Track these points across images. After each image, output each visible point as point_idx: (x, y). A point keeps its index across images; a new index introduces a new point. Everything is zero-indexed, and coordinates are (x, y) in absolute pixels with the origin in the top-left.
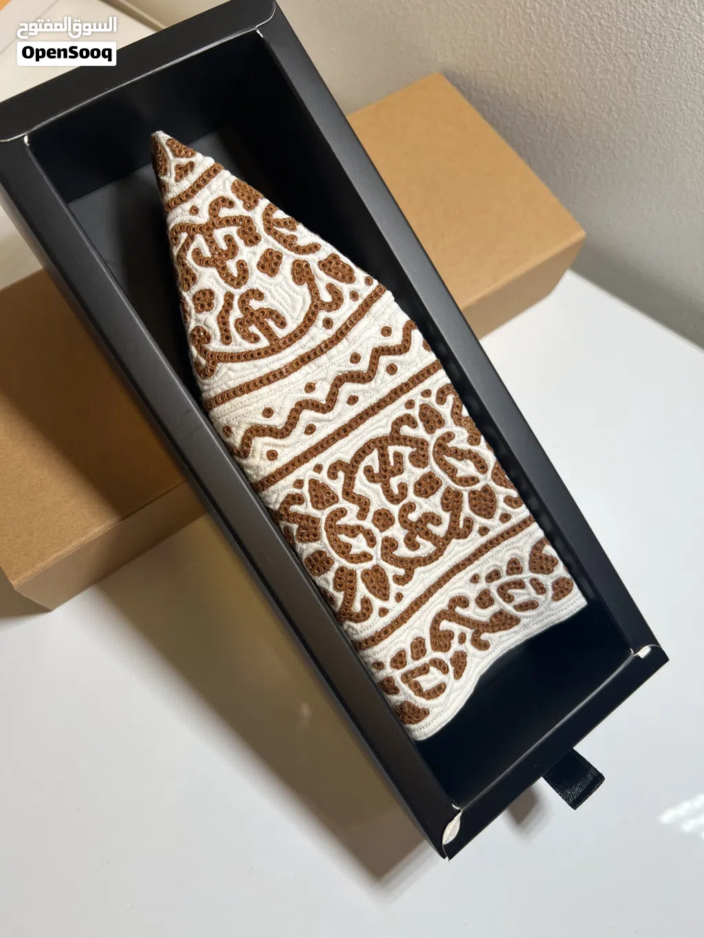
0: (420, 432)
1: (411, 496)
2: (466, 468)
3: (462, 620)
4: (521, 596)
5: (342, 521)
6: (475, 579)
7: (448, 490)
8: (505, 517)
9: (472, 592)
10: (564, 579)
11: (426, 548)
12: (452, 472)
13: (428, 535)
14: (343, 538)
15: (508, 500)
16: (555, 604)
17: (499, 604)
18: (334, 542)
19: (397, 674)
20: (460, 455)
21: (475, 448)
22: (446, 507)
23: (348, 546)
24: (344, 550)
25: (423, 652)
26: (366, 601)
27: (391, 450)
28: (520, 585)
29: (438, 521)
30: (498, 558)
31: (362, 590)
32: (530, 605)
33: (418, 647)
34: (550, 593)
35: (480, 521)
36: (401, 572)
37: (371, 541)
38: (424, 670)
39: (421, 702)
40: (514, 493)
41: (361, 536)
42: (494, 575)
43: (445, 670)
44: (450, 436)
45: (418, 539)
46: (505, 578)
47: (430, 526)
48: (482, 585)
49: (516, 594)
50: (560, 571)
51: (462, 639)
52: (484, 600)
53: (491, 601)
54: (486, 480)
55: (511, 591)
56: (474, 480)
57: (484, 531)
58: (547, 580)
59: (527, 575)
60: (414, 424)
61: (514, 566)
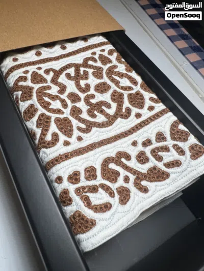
0: (99, 64)
1: (92, 91)
2: (125, 82)
3: (126, 168)
4: (168, 157)
5: (48, 91)
6: (135, 144)
7: (115, 92)
8: (151, 108)
9: (133, 152)
10: (196, 145)
11: (101, 118)
12: (117, 83)
13: (102, 112)
14: (46, 99)
15: (151, 99)
16: (194, 163)
17: (153, 162)
18: (40, 100)
19: (72, 188)
20: (121, 75)
21: (129, 74)
22: (113, 100)
23: (49, 104)
24: (46, 106)
25: (94, 177)
26: (55, 135)
27: (82, 69)
28: (166, 149)
29: (109, 106)
30: (149, 132)
31: (53, 128)
32: (176, 164)
33: (91, 173)
34: (188, 154)
35: (135, 110)
36: (83, 126)
37: (65, 105)
38: (94, 189)
39: (89, 213)
40: (154, 96)
41: (58, 101)
42: (147, 143)
43: (112, 194)
44: (115, 67)
45: (96, 112)
46: (155, 145)
47: (103, 108)
48: (140, 148)
49: (164, 155)
50: (192, 140)
51: (127, 179)
52: (142, 158)
53: (147, 160)
54: (137, 89)
55: (160, 153)
56: (130, 88)
57: (138, 116)
58: (185, 146)
59: (170, 142)
60: (95, 61)
61: (160, 137)
